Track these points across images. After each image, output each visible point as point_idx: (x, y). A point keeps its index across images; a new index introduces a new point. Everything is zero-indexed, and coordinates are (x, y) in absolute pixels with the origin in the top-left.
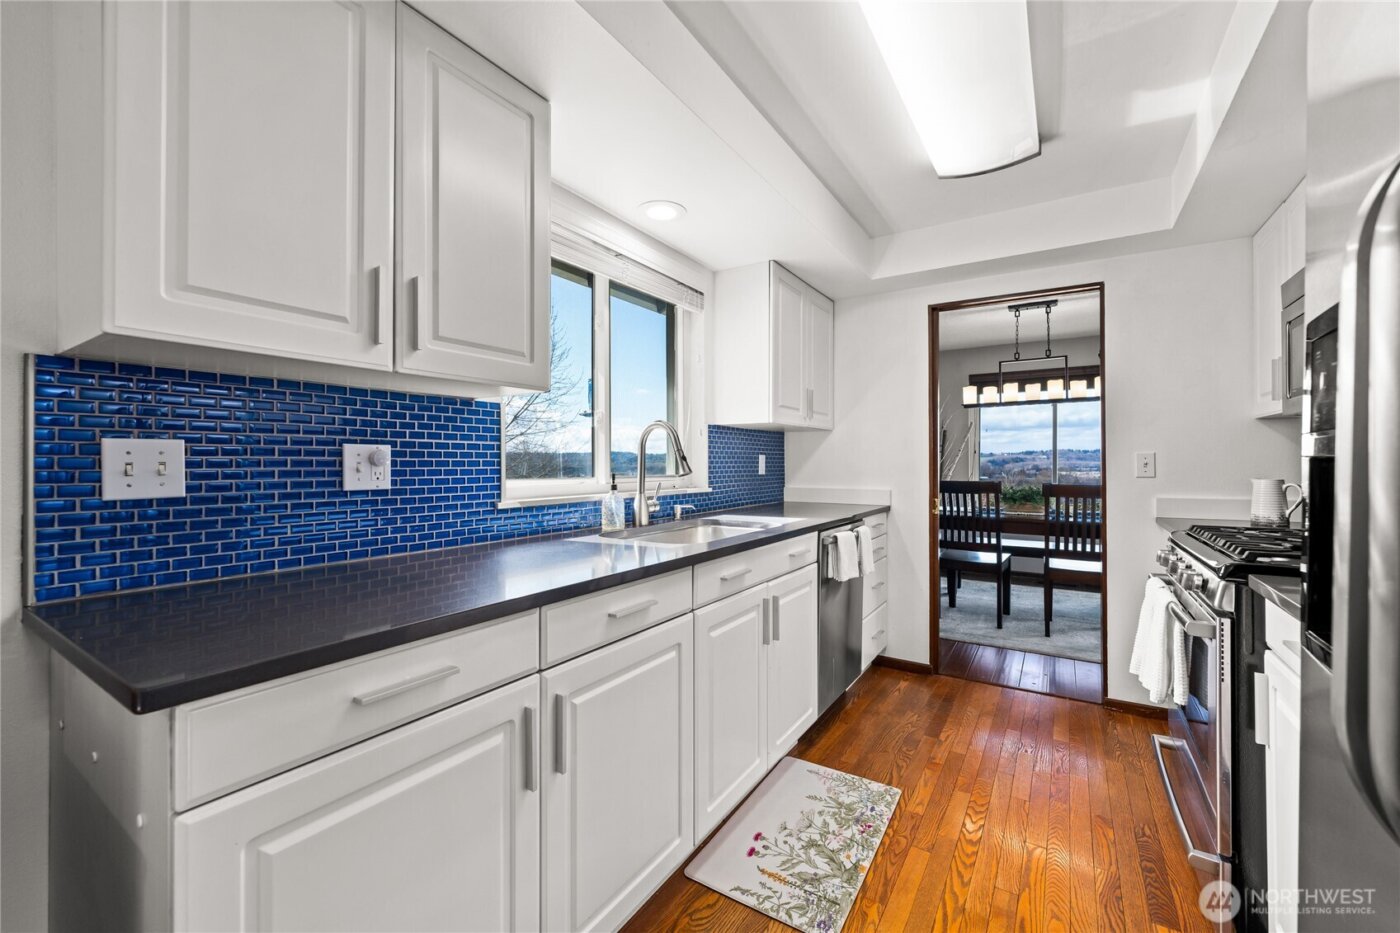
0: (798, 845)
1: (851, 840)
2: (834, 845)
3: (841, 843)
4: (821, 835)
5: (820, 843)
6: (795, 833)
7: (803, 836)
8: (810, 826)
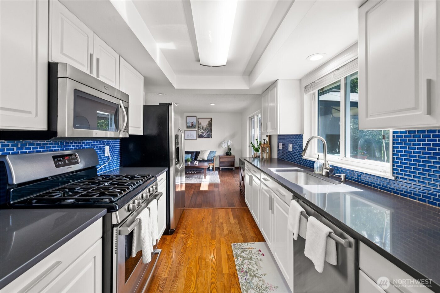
0: (253, 257)
1: (243, 265)
2: (246, 261)
3: (245, 263)
4: (251, 263)
5: (249, 260)
6: (257, 260)
7: (255, 260)
8: (256, 264)
